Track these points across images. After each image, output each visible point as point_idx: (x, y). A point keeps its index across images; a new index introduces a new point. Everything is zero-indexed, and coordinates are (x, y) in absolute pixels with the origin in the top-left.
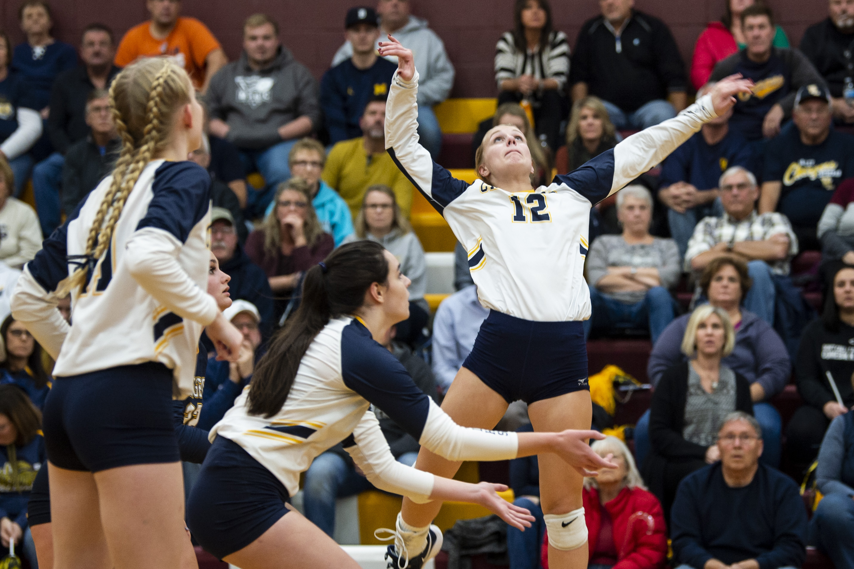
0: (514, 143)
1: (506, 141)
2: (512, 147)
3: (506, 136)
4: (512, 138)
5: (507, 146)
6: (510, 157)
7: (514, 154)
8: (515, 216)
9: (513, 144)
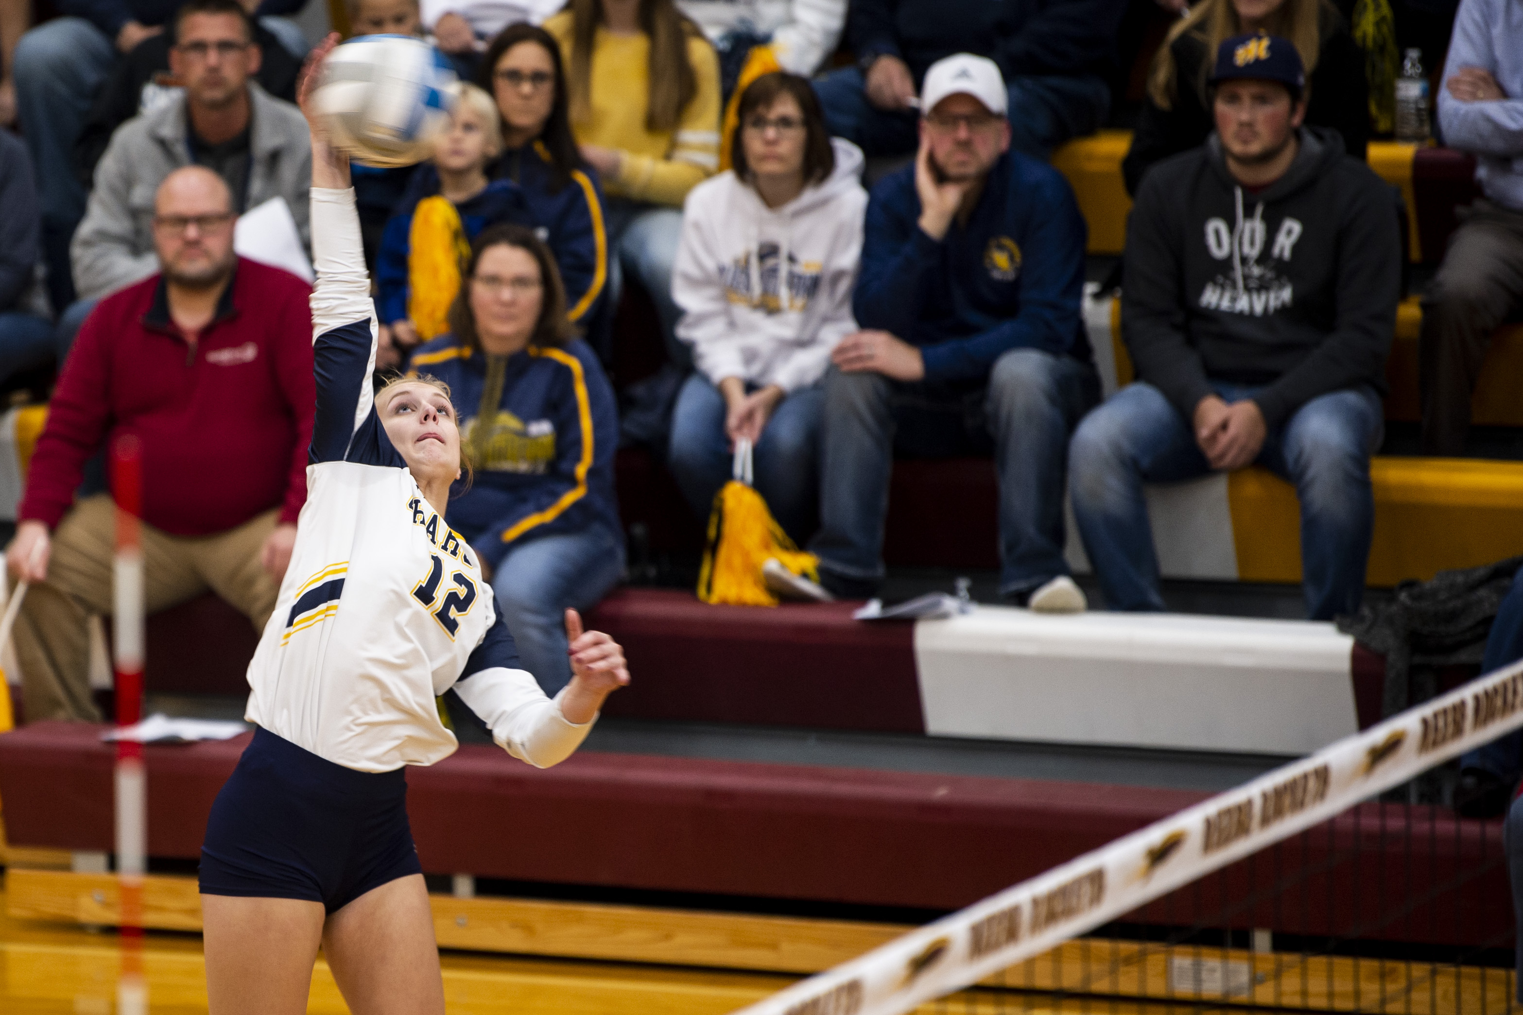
0: (435, 419)
1: (421, 413)
2: (431, 427)
3: (420, 403)
4: (432, 410)
5: (421, 423)
6: (423, 448)
7: (432, 444)
8: (421, 586)
9: (432, 421)
